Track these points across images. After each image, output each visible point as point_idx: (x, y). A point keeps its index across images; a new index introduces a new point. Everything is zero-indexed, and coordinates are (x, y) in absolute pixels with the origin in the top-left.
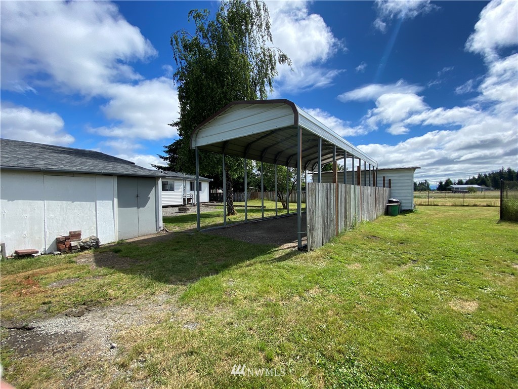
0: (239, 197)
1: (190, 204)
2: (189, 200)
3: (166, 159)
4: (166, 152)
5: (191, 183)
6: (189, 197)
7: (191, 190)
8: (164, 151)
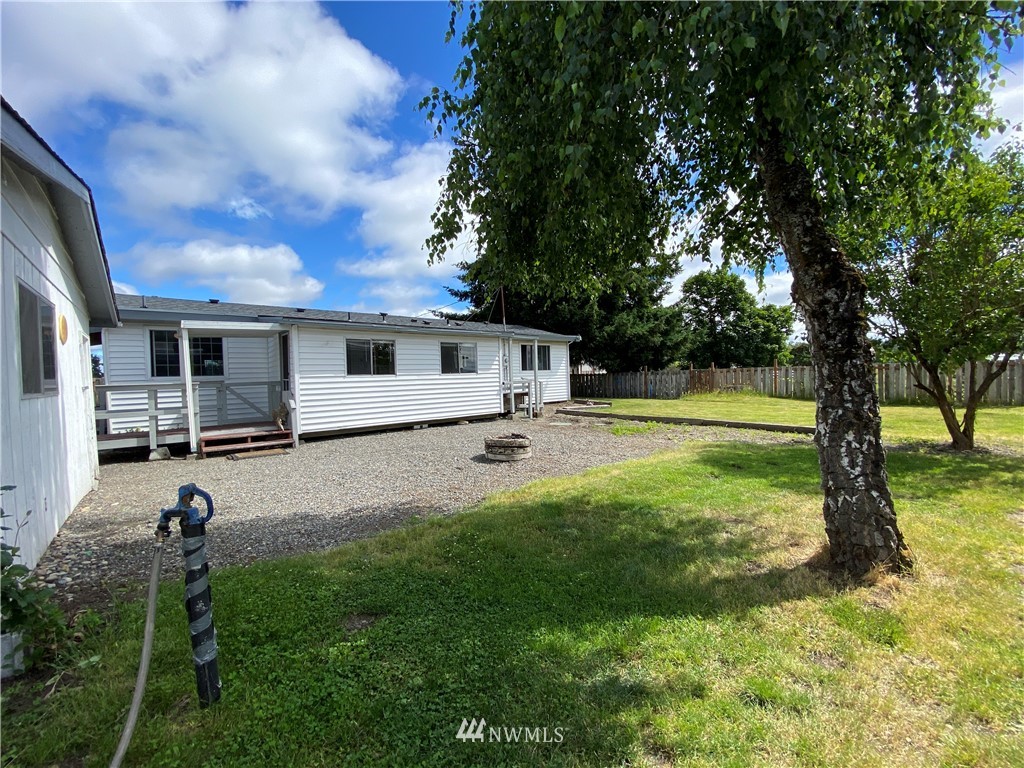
0: (650, 387)
1: (522, 409)
2: (520, 397)
3: (463, 296)
4: (463, 279)
5: (524, 348)
6: (520, 391)
7: (524, 368)
8: (459, 278)
